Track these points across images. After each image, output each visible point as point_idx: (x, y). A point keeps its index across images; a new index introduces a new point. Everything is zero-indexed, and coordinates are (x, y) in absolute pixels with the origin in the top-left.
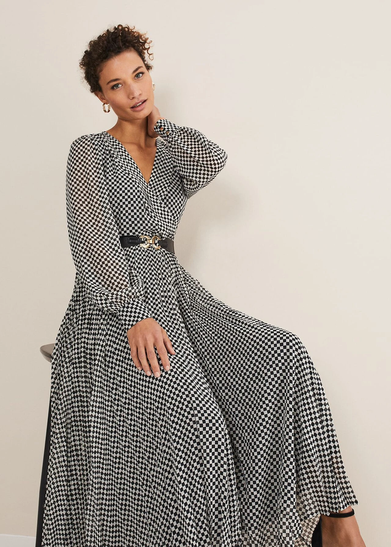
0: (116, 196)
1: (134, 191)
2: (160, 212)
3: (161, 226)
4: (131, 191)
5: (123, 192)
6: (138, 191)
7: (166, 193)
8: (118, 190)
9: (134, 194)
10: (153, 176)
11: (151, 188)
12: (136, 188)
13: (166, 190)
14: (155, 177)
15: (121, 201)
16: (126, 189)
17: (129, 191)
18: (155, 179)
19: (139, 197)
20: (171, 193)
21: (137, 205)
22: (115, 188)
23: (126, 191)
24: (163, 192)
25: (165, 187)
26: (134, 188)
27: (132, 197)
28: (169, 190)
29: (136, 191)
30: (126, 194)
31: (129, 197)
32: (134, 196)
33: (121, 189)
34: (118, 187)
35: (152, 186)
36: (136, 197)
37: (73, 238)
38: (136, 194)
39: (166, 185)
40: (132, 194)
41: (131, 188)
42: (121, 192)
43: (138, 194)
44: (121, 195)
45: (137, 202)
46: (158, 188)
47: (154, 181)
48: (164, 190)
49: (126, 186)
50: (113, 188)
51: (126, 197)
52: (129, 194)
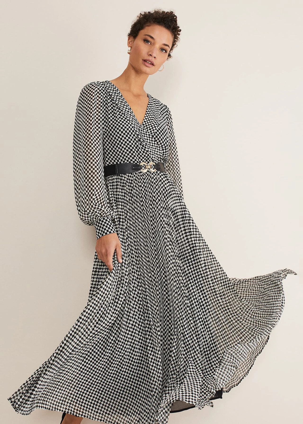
0: (116, 131)
1: (129, 127)
2: (149, 141)
3: (151, 152)
4: (127, 127)
5: (122, 128)
6: (133, 127)
7: (155, 131)
8: (118, 127)
9: (130, 129)
10: (146, 119)
11: (144, 127)
12: (131, 125)
13: (156, 129)
14: (148, 120)
15: (120, 135)
16: (123, 126)
17: (125, 127)
18: (147, 121)
19: (133, 131)
20: (160, 131)
21: (133, 138)
22: (115, 125)
23: (124, 128)
24: (153, 130)
25: (155, 127)
26: (129, 125)
27: (128, 131)
28: (158, 129)
29: (131, 127)
30: (124, 130)
31: (126, 132)
32: (130, 131)
33: (119, 126)
34: (117, 125)
35: (145, 125)
36: (131, 131)
37: (76, 160)
38: (131, 129)
39: (156, 126)
40: (128, 129)
41: (127, 125)
42: (120, 128)
43: (133, 129)
44: (120, 130)
45: (132, 135)
46: (149, 127)
47: (146, 122)
48: (154, 129)
49: (123, 124)
50: (114, 126)
51: (124, 132)
52: (126, 129)
